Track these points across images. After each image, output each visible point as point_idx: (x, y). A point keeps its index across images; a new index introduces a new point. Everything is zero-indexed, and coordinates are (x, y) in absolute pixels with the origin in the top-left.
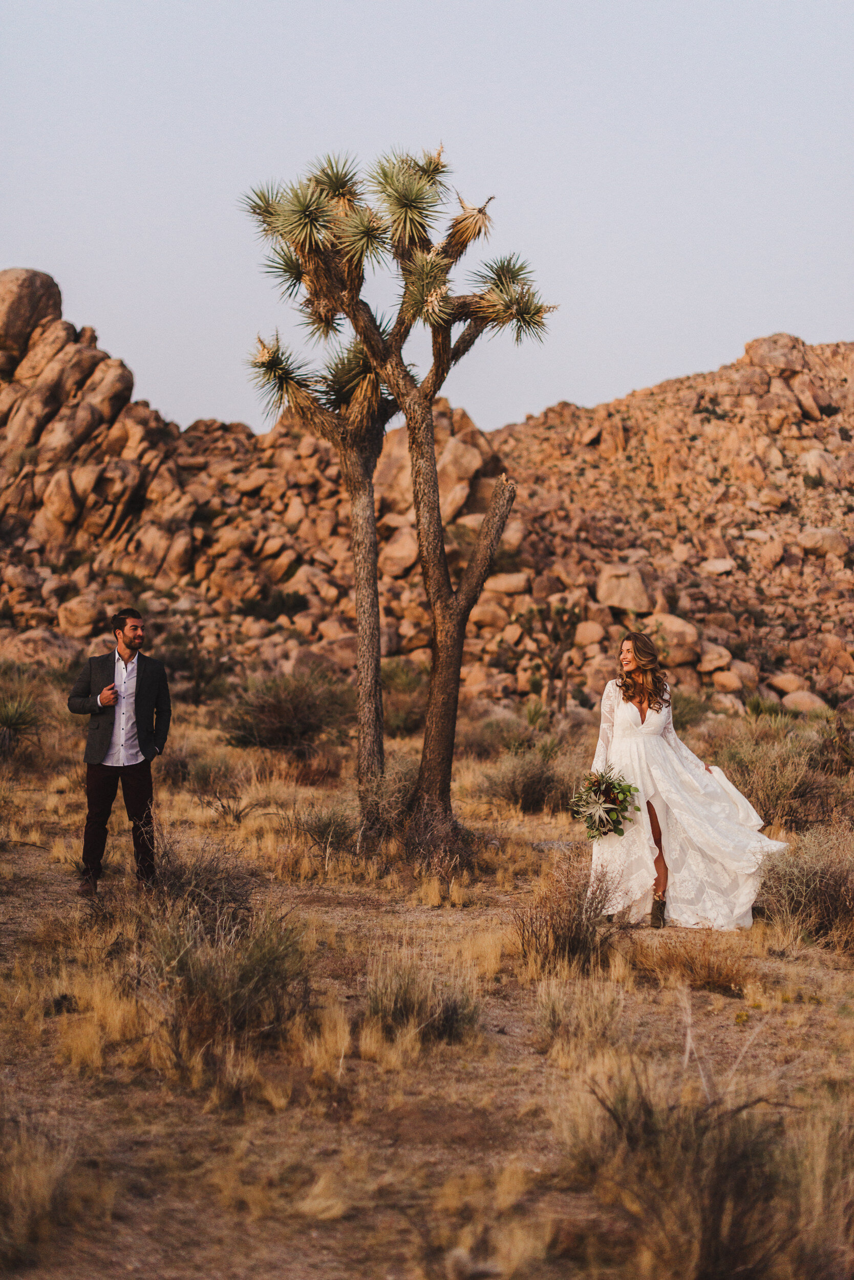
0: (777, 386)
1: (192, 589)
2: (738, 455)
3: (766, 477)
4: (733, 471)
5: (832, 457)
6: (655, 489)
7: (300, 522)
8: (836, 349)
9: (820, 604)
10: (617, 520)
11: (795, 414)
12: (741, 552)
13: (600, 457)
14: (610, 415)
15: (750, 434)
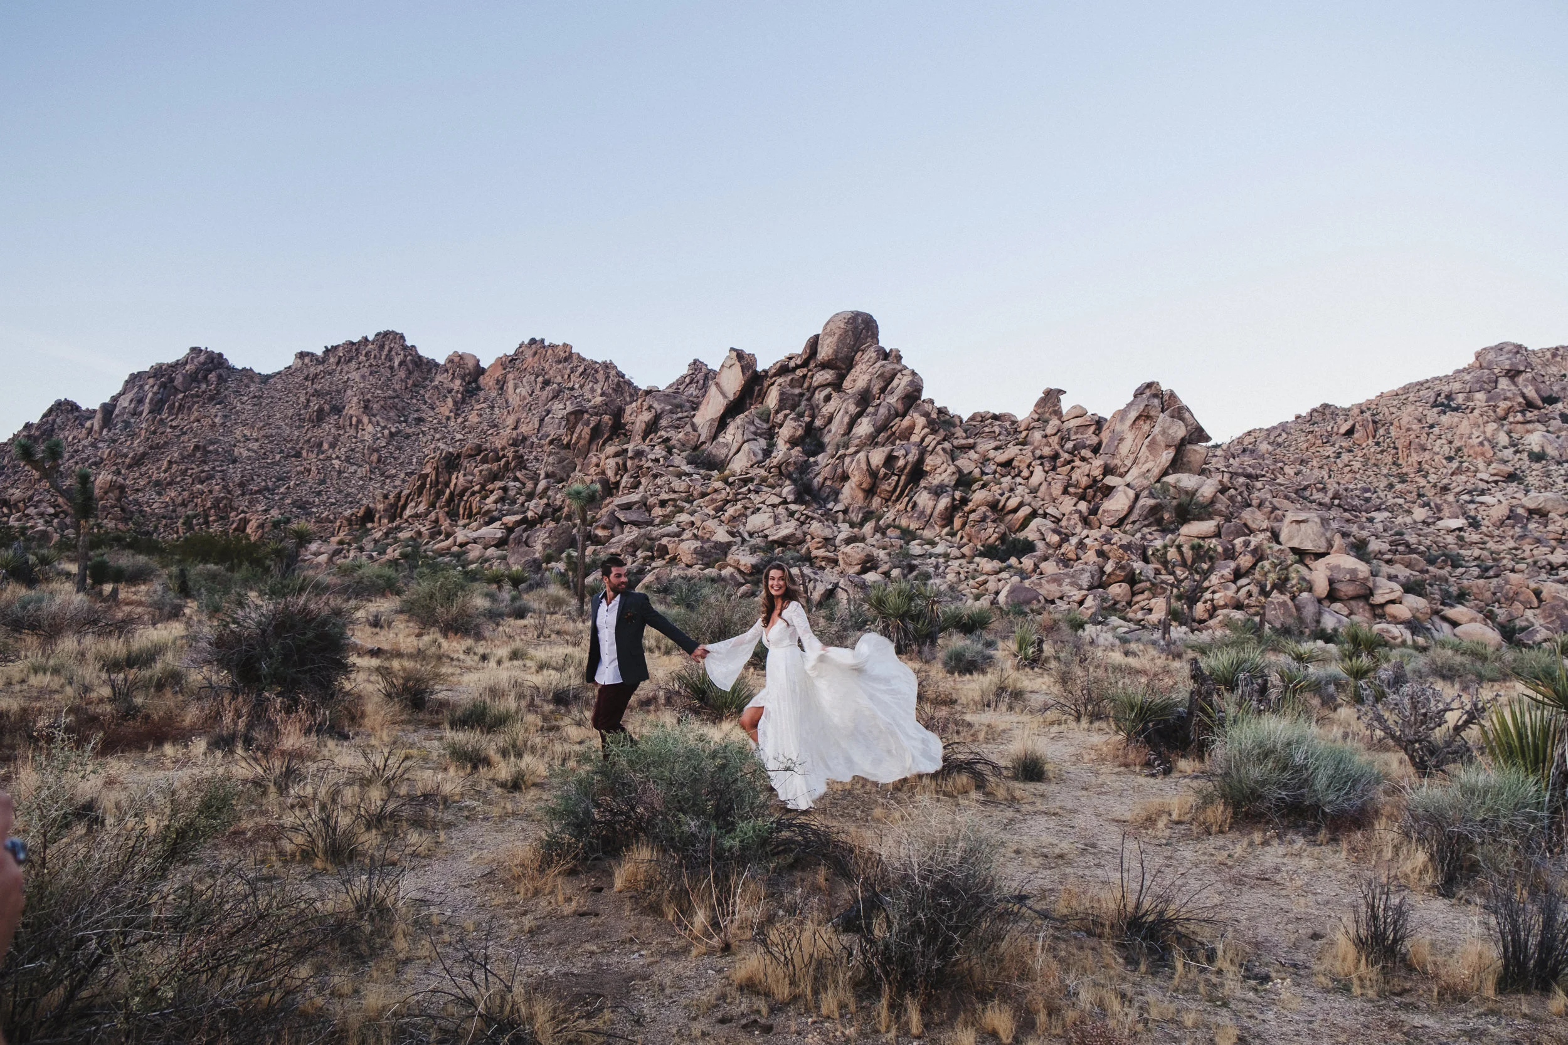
0: (1504, 383)
1: (949, 538)
2: (1470, 438)
3: (1495, 453)
4: (1465, 450)
5: (1552, 437)
6: (1399, 465)
7: (1040, 484)
8: (1555, 352)
9: (1516, 549)
10: (1367, 490)
11: (1519, 404)
12: (1472, 513)
13: (1354, 443)
14: (1362, 412)
15: (1480, 421)
